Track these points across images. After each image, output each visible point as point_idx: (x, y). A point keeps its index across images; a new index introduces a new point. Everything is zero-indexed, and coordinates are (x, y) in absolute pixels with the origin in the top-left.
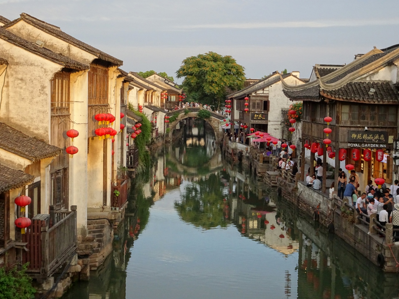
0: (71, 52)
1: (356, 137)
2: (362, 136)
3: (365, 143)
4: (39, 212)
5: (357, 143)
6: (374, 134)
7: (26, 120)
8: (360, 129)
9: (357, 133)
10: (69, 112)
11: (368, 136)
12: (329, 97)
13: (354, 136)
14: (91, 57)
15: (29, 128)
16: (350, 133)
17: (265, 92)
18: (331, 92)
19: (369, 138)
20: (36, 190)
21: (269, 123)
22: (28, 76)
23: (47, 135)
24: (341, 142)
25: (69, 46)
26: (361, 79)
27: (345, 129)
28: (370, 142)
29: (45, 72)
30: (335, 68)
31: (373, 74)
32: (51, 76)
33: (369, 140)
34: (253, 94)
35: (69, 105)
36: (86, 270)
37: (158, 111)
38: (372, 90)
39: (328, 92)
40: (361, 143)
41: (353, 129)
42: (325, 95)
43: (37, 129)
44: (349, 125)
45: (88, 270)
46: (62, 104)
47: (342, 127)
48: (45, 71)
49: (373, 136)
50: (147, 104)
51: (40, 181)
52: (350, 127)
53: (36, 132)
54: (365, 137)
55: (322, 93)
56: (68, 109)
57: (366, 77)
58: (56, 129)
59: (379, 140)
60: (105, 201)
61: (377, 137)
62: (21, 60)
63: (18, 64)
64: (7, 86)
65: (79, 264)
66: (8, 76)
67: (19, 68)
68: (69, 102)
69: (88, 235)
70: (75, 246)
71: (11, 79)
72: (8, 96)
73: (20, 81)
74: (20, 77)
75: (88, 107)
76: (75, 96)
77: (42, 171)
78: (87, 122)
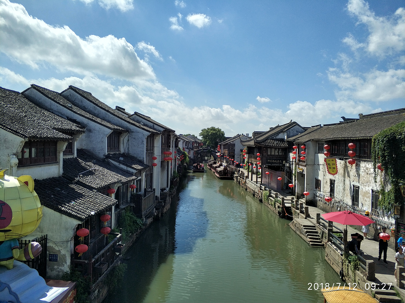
0: (154, 127)
2: (272, 161)
4: (140, 191)
7: (136, 154)
9: (270, 159)
10: (153, 151)
11: (275, 161)
13: (269, 161)
14: (162, 130)
15: (137, 157)
16: (267, 159)
17: (234, 142)
20: (139, 182)
21: (235, 155)
22: (137, 137)
23: (144, 160)
24: (264, 163)
25: (153, 125)
26: (272, 138)
28: (276, 163)
29: (143, 135)
30: (262, 133)
31: (277, 136)
32: (146, 137)
35: (153, 148)
36: (159, 215)
40: (272, 164)
42: (257, 144)
44: (266, 156)
46: (150, 148)
47: (264, 157)
50: (186, 147)
53: (140, 159)
55: (255, 144)
57: (274, 137)
58: (148, 158)
59: (279, 163)
60: (167, 187)
61: (278, 161)
62: (134, 131)
63: (132, 132)
64: (128, 141)
65: (156, 212)
66: (129, 137)
67: (133, 134)
68: (153, 146)
69: (160, 200)
70: (154, 205)
71: (130, 138)
72: (129, 145)
73: (133, 139)
74: (133, 137)
75: (161, 149)
76: (155, 145)
77: (141, 175)
78: (160, 155)
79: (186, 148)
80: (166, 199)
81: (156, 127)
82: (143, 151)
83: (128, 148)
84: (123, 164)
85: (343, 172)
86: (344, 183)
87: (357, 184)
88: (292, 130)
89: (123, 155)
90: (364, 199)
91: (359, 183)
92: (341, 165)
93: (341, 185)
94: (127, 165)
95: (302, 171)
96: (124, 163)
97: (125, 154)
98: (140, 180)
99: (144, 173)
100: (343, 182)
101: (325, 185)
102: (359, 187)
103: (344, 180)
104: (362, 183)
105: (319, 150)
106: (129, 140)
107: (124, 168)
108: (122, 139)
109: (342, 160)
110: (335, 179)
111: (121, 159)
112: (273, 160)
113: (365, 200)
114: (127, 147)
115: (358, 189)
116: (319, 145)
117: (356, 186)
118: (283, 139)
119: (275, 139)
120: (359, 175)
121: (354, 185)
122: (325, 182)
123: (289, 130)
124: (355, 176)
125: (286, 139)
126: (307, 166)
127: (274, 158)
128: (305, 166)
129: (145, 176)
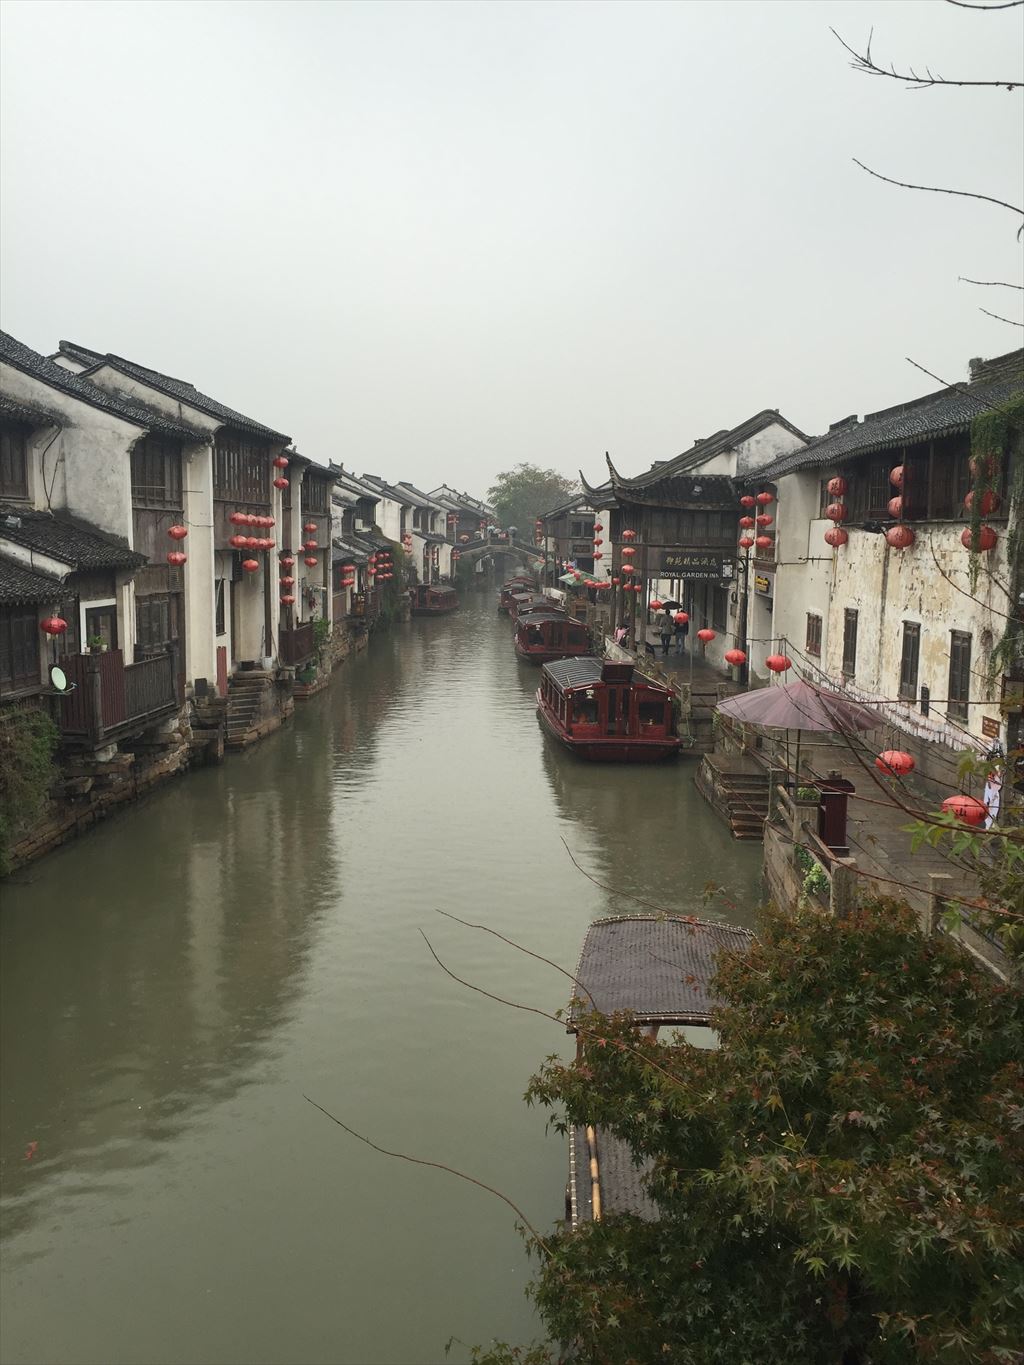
0: (185, 416)
1: (674, 563)
2: (682, 560)
3: (687, 572)
5: (676, 572)
6: (700, 556)
7: (94, 513)
8: (680, 550)
9: (674, 555)
10: (181, 507)
11: (692, 560)
12: (629, 499)
13: (670, 560)
15: (99, 524)
16: (665, 555)
17: (589, 509)
18: (631, 492)
19: (692, 563)
20: (105, 620)
23: (126, 538)
24: (650, 571)
26: (685, 472)
27: (657, 549)
28: (695, 569)
33: (693, 567)
34: (572, 512)
35: (179, 496)
36: (215, 749)
37: (441, 543)
38: (697, 489)
40: (680, 572)
41: (667, 550)
43: (110, 527)
44: (662, 543)
45: (221, 747)
46: (162, 494)
47: (651, 546)
48: (120, 438)
49: (699, 560)
51: (115, 605)
52: (664, 547)
53: (109, 531)
54: (685, 561)
55: (617, 494)
56: (180, 503)
57: (690, 470)
58: (149, 528)
59: (709, 567)
60: (269, 654)
61: (706, 562)
63: (74, 426)
64: (62, 459)
65: (180, 732)
66: (63, 445)
67: (80, 433)
68: (180, 492)
69: (218, 697)
70: (174, 705)
71: (67, 450)
72: (64, 474)
74: (81, 446)
75: (215, 501)
76: (189, 484)
77: (118, 591)
78: (212, 524)
79: (416, 533)
80: (257, 696)
81: (189, 413)
82: (122, 503)
83: (63, 488)
84: (20, 542)
85: (880, 578)
86: (882, 620)
87: (913, 617)
88: (758, 442)
90: (930, 668)
91: (920, 611)
92: (877, 551)
93: (875, 625)
94: (31, 543)
95: (764, 588)
96: (23, 536)
97: (50, 512)
98: (112, 613)
99: (128, 584)
100: (879, 616)
101: (830, 634)
102: (919, 626)
103: (883, 609)
104: (928, 611)
105: (822, 506)
107: (19, 556)
108: (35, 454)
109: (879, 531)
110: (858, 608)
111: (13, 520)
112: (684, 556)
113: (934, 674)
114: (59, 484)
117: (913, 623)
118: (726, 478)
119: (696, 478)
120: (922, 583)
121: (906, 623)
122: (831, 623)
123: (746, 443)
124: (911, 589)
125: (733, 476)
126: (779, 568)
127: (691, 550)
128: (773, 568)
129: (138, 599)
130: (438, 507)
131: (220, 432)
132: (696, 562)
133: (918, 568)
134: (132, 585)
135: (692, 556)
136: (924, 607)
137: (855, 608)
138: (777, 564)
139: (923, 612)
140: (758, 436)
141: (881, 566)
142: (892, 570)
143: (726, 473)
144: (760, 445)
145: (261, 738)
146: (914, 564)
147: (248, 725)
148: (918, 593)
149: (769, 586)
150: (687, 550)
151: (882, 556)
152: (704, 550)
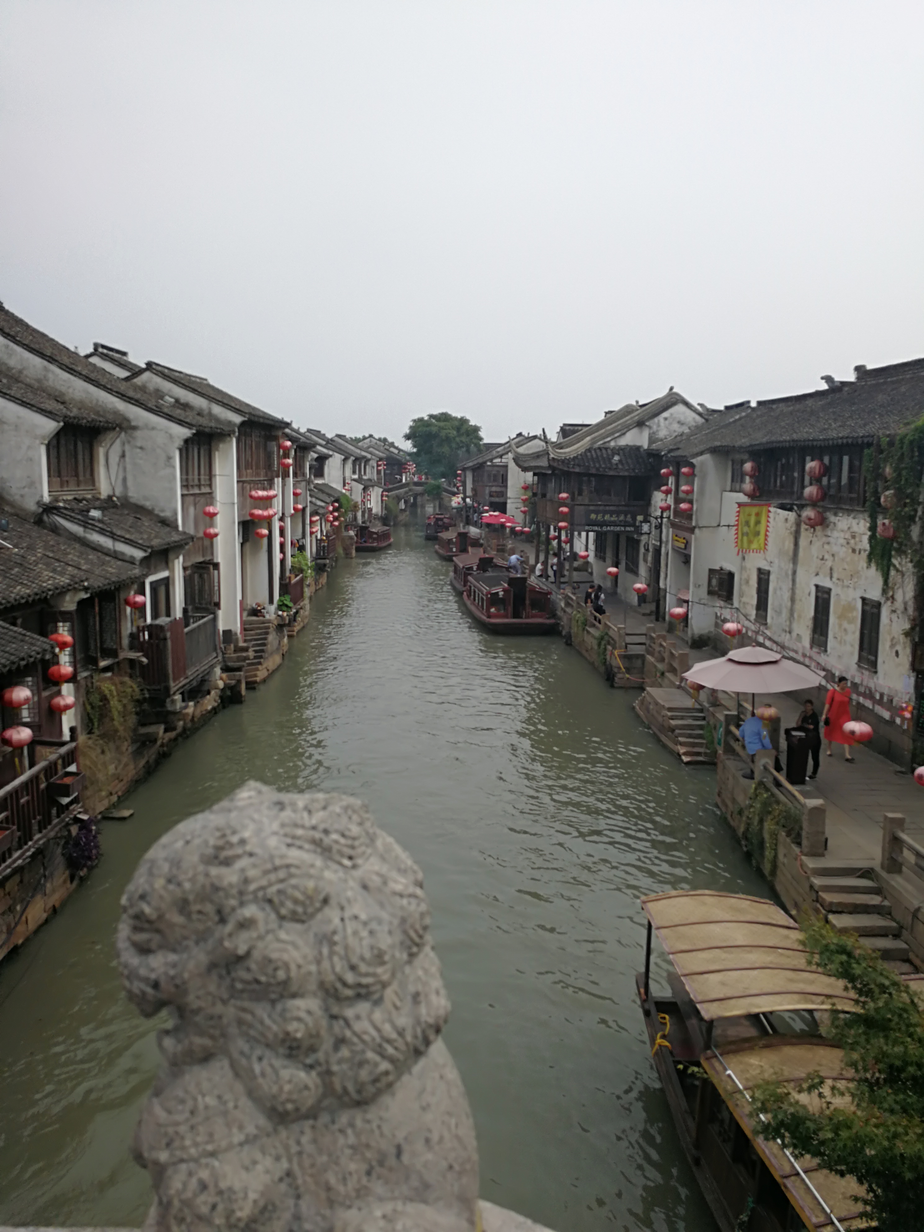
0: (211, 414)
1: (596, 518)
2: (603, 517)
3: (607, 526)
4: (168, 615)
5: (598, 526)
6: (618, 513)
7: (150, 500)
8: (601, 508)
9: (597, 512)
11: (611, 516)
12: (561, 467)
13: (593, 516)
14: (237, 419)
16: (589, 513)
17: (503, 460)
18: (563, 461)
19: (612, 519)
20: (160, 588)
22: (150, 443)
23: (176, 520)
24: (578, 525)
25: (211, 407)
26: (604, 443)
27: (582, 507)
28: (615, 524)
30: (580, 428)
31: (619, 437)
32: (179, 443)
33: (613, 522)
35: (210, 480)
36: (240, 687)
38: (616, 458)
39: (558, 460)
40: (602, 526)
41: (592, 508)
42: (555, 464)
43: (163, 511)
44: (587, 502)
45: (243, 686)
46: (199, 480)
47: (578, 505)
48: (171, 437)
49: (617, 516)
51: (169, 577)
52: (589, 505)
53: (162, 514)
54: (607, 517)
55: (552, 463)
56: (210, 486)
57: (609, 442)
58: (192, 510)
59: (625, 522)
60: (271, 601)
61: (622, 518)
62: (140, 424)
63: (135, 428)
64: (123, 456)
65: (221, 679)
66: (123, 444)
67: (138, 433)
68: (211, 476)
69: (241, 644)
70: (217, 657)
71: (127, 448)
72: (125, 469)
73: (138, 450)
74: (139, 444)
75: (238, 482)
76: (218, 468)
77: (170, 564)
78: (236, 501)
79: (355, 480)
80: (265, 639)
81: (217, 410)
82: (173, 490)
83: (125, 480)
84: (102, 532)
85: (792, 546)
86: (794, 581)
87: (826, 583)
88: (666, 419)
89: (108, 505)
90: (840, 626)
91: (831, 577)
92: (789, 525)
93: (787, 585)
94: (111, 532)
95: (683, 546)
96: (105, 527)
97: (115, 499)
98: (167, 582)
99: (178, 558)
100: (790, 577)
101: (744, 587)
102: (830, 590)
103: (794, 573)
104: (838, 579)
105: (733, 481)
106: (127, 454)
107: (105, 545)
108: (101, 452)
109: (790, 510)
110: (771, 569)
111: (95, 513)
112: (605, 513)
113: (845, 630)
114: (121, 477)
115: (826, 596)
116: (733, 465)
117: (823, 587)
118: (638, 448)
119: (614, 448)
120: (833, 555)
121: (817, 586)
122: (743, 578)
123: (656, 420)
124: (822, 559)
125: (646, 446)
126: (697, 531)
127: (612, 508)
128: (692, 530)
129: (185, 569)
130: (369, 456)
131: (243, 424)
132: (614, 518)
133: (828, 543)
134: (181, 558)
135: (611, 513)
136: (835, 576)
137: (767, 568)
138: (694, 527)
139: (834, 579)
140: (665, 414)
141: (792, 539)
142: (803, 542)
143: (638, 444)
144: (667, 422)
145: (272, 674)
146: (824, 539)
147: (260, 663)
148: (829, 563)
149: (687, 544)
150: (607, 508)
151: (794, 529)
152: (621, 508)
